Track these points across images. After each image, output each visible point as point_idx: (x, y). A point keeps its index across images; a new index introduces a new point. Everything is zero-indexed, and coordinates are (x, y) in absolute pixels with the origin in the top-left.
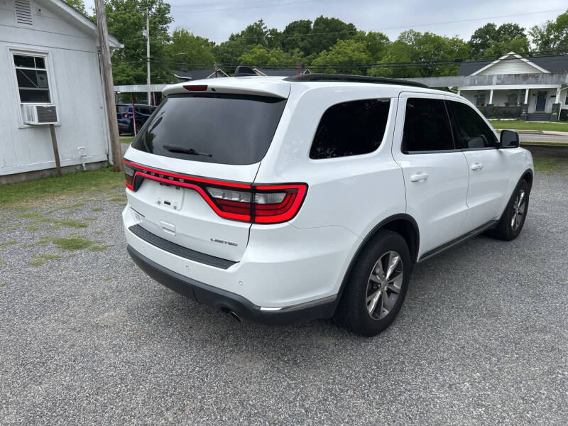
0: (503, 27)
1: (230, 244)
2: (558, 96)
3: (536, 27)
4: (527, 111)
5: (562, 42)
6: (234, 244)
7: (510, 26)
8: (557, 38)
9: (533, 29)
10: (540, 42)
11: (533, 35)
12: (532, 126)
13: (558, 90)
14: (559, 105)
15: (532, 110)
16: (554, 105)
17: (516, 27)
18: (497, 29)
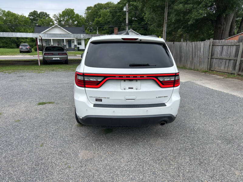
0: (41, 13)
1: (164, 97)
2: (75, 42)
3: (55, 15)
4: (66, 47)
5: (66, 21)
6: (166, 97)
7: (43, 13)
8: (63, 20)
9: (54, 15)
10: (58, 21)
11: (54, 18)
12: (71, 53)
13: (75, 40)
14: (76, 45)
15: (67, 47)
16: (75, 45)
17: (46, 14)
18: (38, 13)
